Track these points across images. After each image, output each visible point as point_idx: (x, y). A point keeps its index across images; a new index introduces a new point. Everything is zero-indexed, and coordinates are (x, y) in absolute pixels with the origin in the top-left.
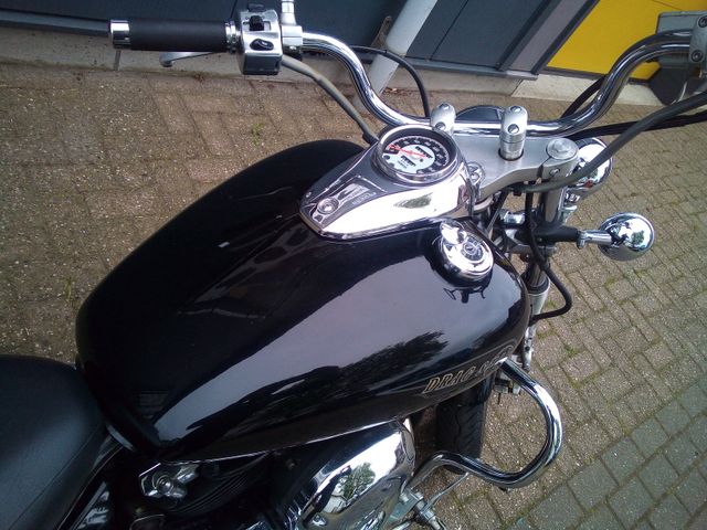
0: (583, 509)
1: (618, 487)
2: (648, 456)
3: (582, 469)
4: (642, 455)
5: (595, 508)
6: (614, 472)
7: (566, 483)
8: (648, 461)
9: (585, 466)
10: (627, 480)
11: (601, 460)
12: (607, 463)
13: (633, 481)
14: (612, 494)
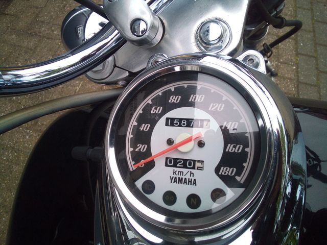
0: (315, 86)
1: (316, 58)
2: (311, 29)
3: (297, 68)
4: (310, 32)
5: (318, 79)
6: (309, 54)
7: (298, 81)
8: (314, 31)
9: (297, 65)
10: (316, 51)
11: (300, 54)
12: (303, 53)
13: (318, 48)
14: (317, 64)
